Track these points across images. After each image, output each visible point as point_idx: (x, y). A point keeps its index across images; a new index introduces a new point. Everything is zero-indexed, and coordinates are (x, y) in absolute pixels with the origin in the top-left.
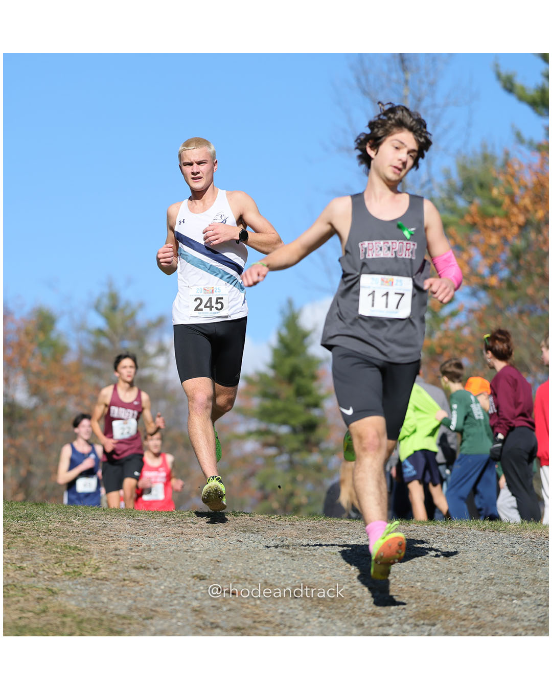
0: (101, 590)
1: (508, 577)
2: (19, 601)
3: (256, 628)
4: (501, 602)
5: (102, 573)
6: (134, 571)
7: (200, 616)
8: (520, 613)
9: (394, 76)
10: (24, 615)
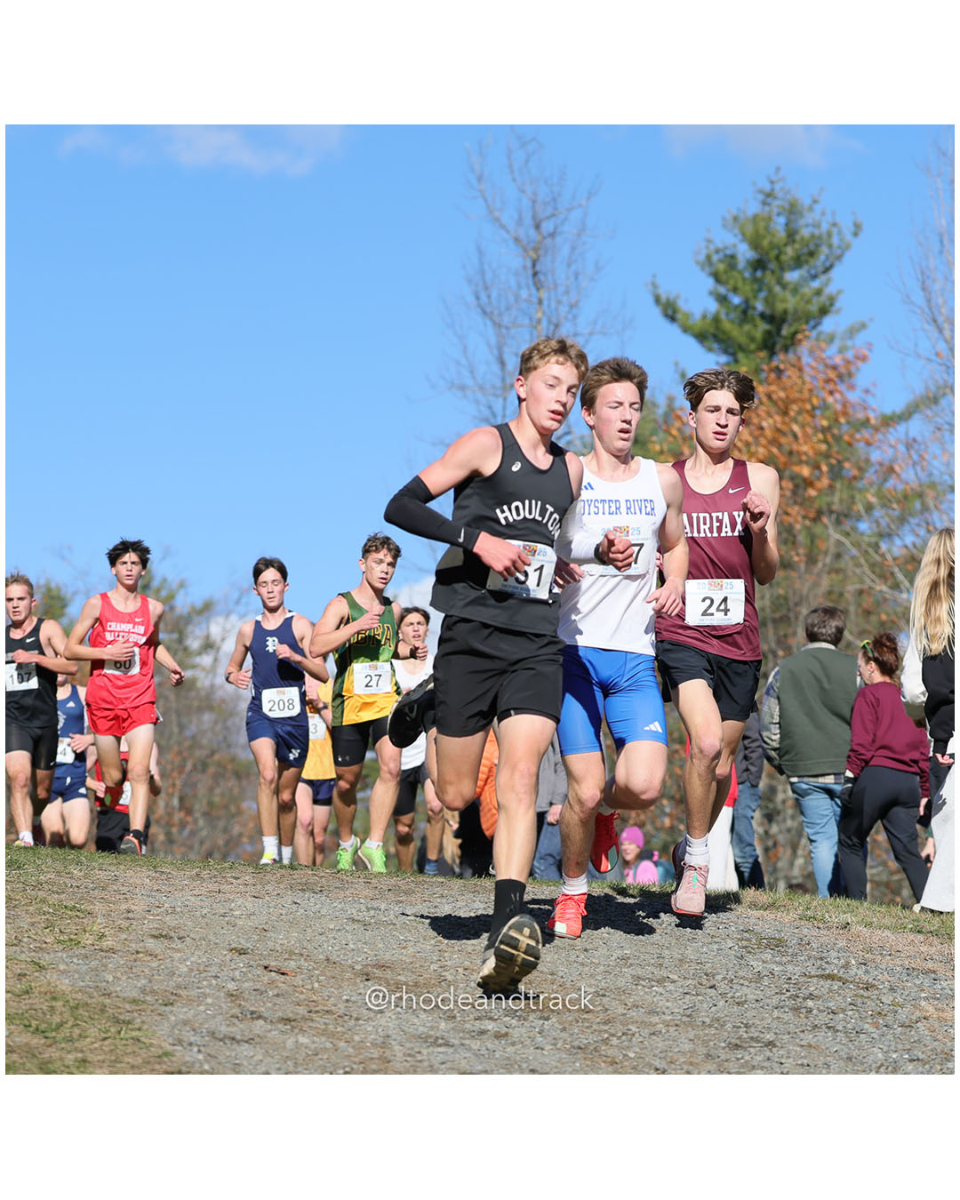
0: (106, 966)
1: (647, 956)
4: (637, 989)
5: (108, 943)
6: (151, 940)
7: (238, 1002)
8: (661, 1003)
9: (524, 294)
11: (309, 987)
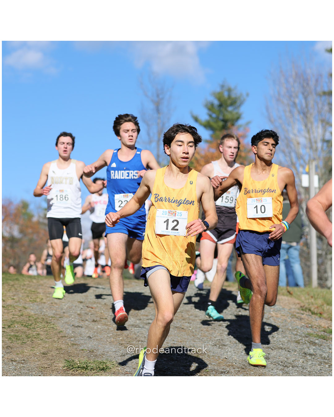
0: (43, 307)
2: (12, 311)
3: (102, 321)
5: (44, 301)
10: (14, 317)
11: (100, 312)
